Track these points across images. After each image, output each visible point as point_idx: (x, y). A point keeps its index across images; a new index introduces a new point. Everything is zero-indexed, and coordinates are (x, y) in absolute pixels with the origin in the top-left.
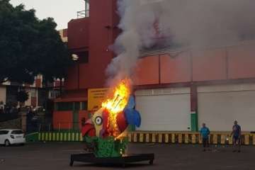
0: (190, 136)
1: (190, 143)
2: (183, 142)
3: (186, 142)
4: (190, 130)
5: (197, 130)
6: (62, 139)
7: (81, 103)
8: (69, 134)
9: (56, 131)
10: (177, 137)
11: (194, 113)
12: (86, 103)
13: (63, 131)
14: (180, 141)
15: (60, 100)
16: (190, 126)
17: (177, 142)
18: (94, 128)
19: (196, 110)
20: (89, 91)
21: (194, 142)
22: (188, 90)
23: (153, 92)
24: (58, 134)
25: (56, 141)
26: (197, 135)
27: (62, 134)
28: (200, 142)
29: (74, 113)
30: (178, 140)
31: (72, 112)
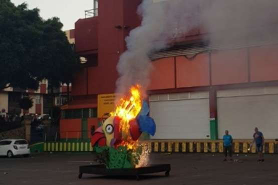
0: (209, 144)
1: (209, 152)
2: (202, 151)
3: (206, 151)
4: (209, 138)
5: (217, 138)
7: (90, 110)
8: (78, 144)
9: (63, 141)
10: (195, 145)
11: (213, 119)
12: (95, 109)
13: (71, 140)
14: (198, 150)
15: (67, 107)
16: (209, 135)
17: (195, 151)
18: (105, 137)
19: (216, 117)
20: (99, 96)
21: (214, 151)
22: (207, 95)
23: (168, 97)
24: (65, 144)
25: (63, 151)
26: (217, 144)
27: (69, 144)
28: (220, 151)
29: (82, 120)
30: (196, 149)
31: (80, 120)
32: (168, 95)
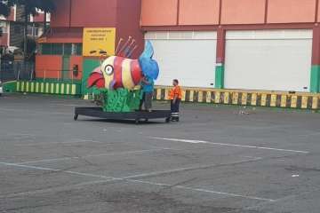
0: (213, 94)
1: (212, 102)
2: (204, 101)
3: (208, 101)
4: (213, 86)
5: (222, 88)
6: (47, 91)
7: (73, 45)
8: (58, 85)
9: (40, 80)
10: (196, 94)
11: (220, 65)
12: (80, 45)
13: (49, 80)
14: (200, 100)
15: (45, 40)
16: (214, 83)
17: (196, 101)
19: (223, 62)
20: (85, 30)
22: (214, 35)
23: (168, 35)
24: (42, 84)
25: (39, 93)
26: (222, 93)
27: (47, 84)
28: (225, 102)
29: (63, 58)
30: (197, 98)
31: (61, 56)
32: (168, 34)
